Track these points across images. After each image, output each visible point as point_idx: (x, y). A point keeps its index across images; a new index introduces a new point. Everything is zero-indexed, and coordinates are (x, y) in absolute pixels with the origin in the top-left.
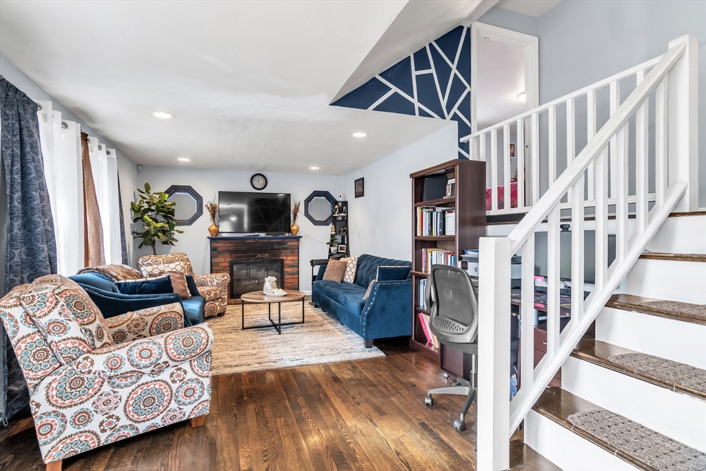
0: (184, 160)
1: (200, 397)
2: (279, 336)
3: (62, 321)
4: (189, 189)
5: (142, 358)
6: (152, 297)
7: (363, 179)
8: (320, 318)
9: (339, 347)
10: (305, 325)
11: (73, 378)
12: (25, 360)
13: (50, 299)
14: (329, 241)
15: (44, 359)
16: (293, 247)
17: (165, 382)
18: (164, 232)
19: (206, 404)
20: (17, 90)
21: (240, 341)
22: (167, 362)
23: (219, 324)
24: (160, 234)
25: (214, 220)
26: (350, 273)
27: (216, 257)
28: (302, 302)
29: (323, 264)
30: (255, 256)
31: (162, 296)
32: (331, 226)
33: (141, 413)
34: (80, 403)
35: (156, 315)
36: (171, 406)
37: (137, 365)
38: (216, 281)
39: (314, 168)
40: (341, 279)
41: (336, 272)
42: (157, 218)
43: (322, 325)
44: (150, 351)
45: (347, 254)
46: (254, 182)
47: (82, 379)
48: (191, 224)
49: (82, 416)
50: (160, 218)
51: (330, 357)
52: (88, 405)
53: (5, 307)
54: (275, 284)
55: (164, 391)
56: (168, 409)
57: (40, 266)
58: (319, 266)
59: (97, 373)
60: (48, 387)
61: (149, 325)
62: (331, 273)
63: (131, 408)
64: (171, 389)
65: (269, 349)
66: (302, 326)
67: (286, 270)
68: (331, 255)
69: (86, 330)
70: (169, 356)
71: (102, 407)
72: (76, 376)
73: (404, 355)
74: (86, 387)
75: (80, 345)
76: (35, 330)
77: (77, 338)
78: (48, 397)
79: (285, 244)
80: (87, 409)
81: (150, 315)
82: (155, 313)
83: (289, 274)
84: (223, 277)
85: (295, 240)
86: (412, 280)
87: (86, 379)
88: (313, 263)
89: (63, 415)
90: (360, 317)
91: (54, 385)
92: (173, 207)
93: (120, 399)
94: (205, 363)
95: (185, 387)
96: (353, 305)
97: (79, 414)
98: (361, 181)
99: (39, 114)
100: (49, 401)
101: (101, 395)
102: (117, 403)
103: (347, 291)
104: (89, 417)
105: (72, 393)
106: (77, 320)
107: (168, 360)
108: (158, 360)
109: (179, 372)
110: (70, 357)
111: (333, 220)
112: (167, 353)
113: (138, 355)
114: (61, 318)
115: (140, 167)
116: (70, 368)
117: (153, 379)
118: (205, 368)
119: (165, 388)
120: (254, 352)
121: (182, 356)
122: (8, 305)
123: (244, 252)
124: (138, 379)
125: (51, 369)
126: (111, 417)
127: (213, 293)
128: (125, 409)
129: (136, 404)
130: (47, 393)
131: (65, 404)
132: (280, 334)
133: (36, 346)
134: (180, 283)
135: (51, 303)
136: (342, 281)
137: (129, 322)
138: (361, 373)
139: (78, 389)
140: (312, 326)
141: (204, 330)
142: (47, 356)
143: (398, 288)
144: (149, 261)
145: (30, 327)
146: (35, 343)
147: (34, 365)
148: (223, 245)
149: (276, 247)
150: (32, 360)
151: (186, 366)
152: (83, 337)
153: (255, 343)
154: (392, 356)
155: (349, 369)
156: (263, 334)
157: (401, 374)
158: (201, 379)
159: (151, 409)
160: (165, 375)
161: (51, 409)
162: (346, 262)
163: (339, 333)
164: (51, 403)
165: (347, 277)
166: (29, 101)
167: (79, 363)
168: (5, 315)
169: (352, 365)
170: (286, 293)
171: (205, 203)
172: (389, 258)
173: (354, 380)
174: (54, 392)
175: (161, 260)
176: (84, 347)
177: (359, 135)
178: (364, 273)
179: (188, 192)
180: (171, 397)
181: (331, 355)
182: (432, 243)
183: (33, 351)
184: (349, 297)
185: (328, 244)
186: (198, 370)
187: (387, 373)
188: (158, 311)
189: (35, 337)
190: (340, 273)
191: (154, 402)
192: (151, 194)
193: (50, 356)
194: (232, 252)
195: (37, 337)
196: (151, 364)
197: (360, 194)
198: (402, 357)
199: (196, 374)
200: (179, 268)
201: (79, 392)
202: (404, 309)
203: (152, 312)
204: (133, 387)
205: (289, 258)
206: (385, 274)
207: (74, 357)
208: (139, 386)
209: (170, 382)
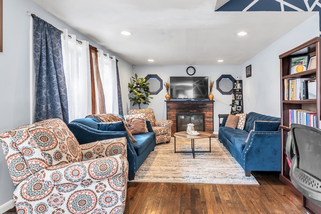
0: (151, 61)
1: (116, 203)
2: (193, 160)
3: (30, 148)
4: (156, 76)
5: (74, 175)
6: (113, 133)
7: (251, 65)
8: (221, 150)
9: (227, 172)
10: (211, 154)
11: (36, 183)
12: (11, 170)
13: (24, 134)
14: (231, 104)
15: (22, 170)
16: (210, 107)
17: (92, 191)
18: (144, 98)
19: (120, 208)
20: (45, 23)
21: (170, 160)
22: (89, 180)
23: (165, 148)
24: (141, 99)
25: (168, 92)
26: (241, 123)
27: (169, 111)
28: (209, 138)
29: (225, 117)
30: (189, 111)
31: (118, 133)
32: (232, 95)
33: (78, 209)
34: (40, 199)
35: (110, 144)
36: (97, 206)
37: (70, 180)
38: (165, 124)
39: (220, 61)
40: (235, 127)
41: (232, 122)
42: (140, 91)
43: (221, 155)
44: (79, 172)
45: (242, 112)
46: (188, 71)
47: (41, 184)
48: (157, 94)
49: (42, 207)
50: (142, 91)
51: (219, 179)
52: (45, 201)
53: (2, 137)
54: (193, 128)
55: (92, 197)
56: (95, 209)
57: (57, 114)
58: (223, 118)
59: (47, 182)
60: (22, 187)
61: (105, 150)
62: (229, 123)
63: (71, 206)
64: (96, 196)
65: (184, 168)
66: (209, 154)
67: (206, 119)
68: (232, 112)
69: (45, 154)
70: (90, 176)
71: (53, 203)
72: (37, 182)
73: (274, 186)
74: (43, 189)
75: (40, 163)
76: (18, 152)
77: (39, 159)
78: (21, 193)
79: (205, 105)
80: (45, 203)
81: (107, 144)
82: (109, 143)
83: (208, 122)
84: (168, 122)
85: (211, 103)
86: (281, 132)
87: (43, 185)
88: (220, 116)
89: (30, 205)
90: (242, 154)
91: (25, 186)
92: (148, 85)
93: (64, 199)
94: (118, 181)
95: (105, 196)
96: (238, 146)
97: (39, 205)
98: (250, 67)
99: (62, 36)
100: (22, 195)
101: (52, 195)
102: (62, 201)
103: (237, 135)
104: (46, 208)
105: (35, 192)
106: (39, 148)
107: (90, 178)
108: (83, 177)
109: (101, 185)
110: (34, 170)
111: (234, 91)
112: (89, 174)
113: (71, 173)
114: (30, 146)
115: (134, 66)
116: (34, 177)
117: (84, 189)
118: (118, 185)
119: (92, 195)
120: (175, 168)
121: (100, 177)
122: (4, 136)
123: (183, 109)
124: (75, 187)
125: (25, 176)
126: (59, 209)
127: (163, 130)
128: (67, 205)
129: (74, 203)
130: (21, 191)
131: (31, 198)
132: (194, 158)
133: (18, 162)
134: (141, 124)
135: (25, 136)
136: (236, 128)
137: (95, 147)
138: (238, 197)
139: (39, 191)
140: (215, 155)
141: (116, 160)
142: (23, 168)
143: (270, 137)
144: (133, 112)
145: (15, 150)
146: (17, 159)
147: (16, 173)
148: (172, 105)
149: (200, 106)
150: (15, 170)
151: (105, 182)
152: (43, 158)
153: (178, 163)
154: (264, 186)
155: (229, 192)
156: (185, 157)
157: (269, 203)
158: (116, 192)
159: (84, 207)
160: (92, 187)
161: (23, 201)
162: (239, 117)
163: (230, 162)
164: (23, 197)
165: (239, 126)
166: (55, 29)
167: (39, 174)
168: (2, 142)
169: (233, 188)
170: (199, 134)
171: (163, 83)
172: (267, 115)
173: (231, 202)
174: (25, 191)
175: (139, 112)
176: (43, 165)
177: (242, 34)
178: (249, 123)
179: (156, 78)
180: (96, 201)
181: (220, 178)
182: (298, 106)
183: (16, 165)
184: (236, 139)
185: (230, 105)
186: (113, 186)
187: (257, 201)
188: (112, 142)
189: (17, 156)
190: (235, 123)
191: (85, 204)
192: (138, 79)
193: (25, 168)
194: (177, 109)
195: (19, 156)
196: (79, 180)
197: (249, 75)
198: (272, 187)
199: (112, 188)
200: (142, 117)
201: (39, 192)
202: (275, 152)
203: (108, 142)
204: (72, 192)
205: (207, 113)
206: (260, 126)
207: (37, 170)
208: (75, 192)
209: (95, 192)
